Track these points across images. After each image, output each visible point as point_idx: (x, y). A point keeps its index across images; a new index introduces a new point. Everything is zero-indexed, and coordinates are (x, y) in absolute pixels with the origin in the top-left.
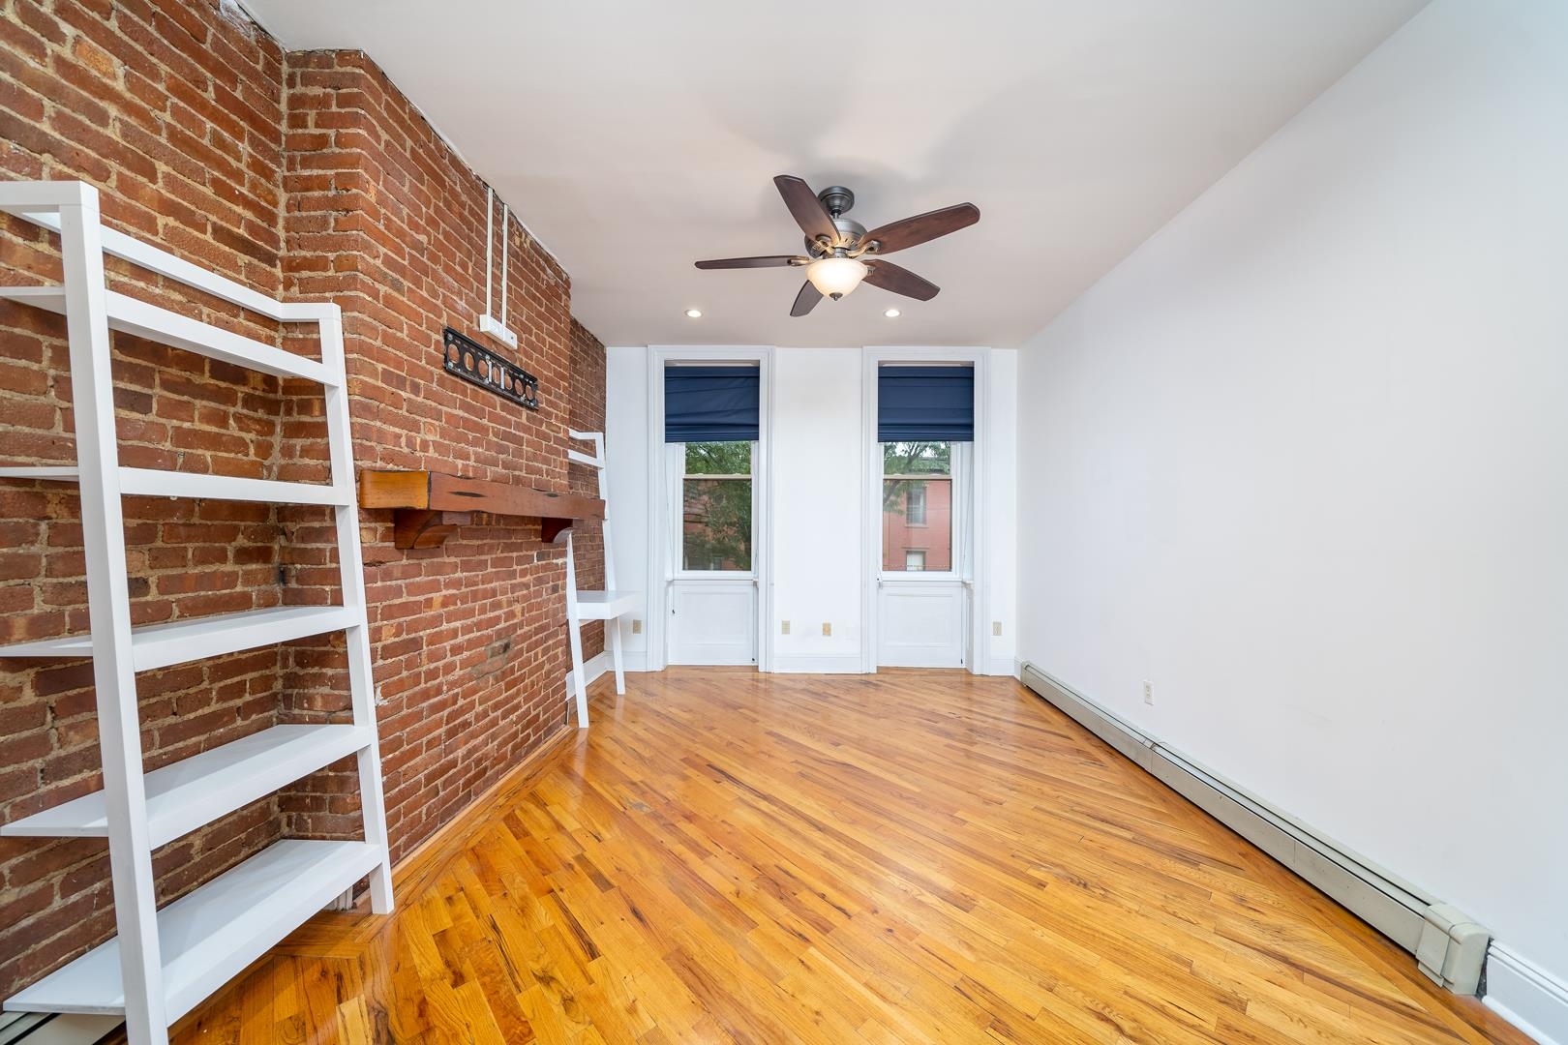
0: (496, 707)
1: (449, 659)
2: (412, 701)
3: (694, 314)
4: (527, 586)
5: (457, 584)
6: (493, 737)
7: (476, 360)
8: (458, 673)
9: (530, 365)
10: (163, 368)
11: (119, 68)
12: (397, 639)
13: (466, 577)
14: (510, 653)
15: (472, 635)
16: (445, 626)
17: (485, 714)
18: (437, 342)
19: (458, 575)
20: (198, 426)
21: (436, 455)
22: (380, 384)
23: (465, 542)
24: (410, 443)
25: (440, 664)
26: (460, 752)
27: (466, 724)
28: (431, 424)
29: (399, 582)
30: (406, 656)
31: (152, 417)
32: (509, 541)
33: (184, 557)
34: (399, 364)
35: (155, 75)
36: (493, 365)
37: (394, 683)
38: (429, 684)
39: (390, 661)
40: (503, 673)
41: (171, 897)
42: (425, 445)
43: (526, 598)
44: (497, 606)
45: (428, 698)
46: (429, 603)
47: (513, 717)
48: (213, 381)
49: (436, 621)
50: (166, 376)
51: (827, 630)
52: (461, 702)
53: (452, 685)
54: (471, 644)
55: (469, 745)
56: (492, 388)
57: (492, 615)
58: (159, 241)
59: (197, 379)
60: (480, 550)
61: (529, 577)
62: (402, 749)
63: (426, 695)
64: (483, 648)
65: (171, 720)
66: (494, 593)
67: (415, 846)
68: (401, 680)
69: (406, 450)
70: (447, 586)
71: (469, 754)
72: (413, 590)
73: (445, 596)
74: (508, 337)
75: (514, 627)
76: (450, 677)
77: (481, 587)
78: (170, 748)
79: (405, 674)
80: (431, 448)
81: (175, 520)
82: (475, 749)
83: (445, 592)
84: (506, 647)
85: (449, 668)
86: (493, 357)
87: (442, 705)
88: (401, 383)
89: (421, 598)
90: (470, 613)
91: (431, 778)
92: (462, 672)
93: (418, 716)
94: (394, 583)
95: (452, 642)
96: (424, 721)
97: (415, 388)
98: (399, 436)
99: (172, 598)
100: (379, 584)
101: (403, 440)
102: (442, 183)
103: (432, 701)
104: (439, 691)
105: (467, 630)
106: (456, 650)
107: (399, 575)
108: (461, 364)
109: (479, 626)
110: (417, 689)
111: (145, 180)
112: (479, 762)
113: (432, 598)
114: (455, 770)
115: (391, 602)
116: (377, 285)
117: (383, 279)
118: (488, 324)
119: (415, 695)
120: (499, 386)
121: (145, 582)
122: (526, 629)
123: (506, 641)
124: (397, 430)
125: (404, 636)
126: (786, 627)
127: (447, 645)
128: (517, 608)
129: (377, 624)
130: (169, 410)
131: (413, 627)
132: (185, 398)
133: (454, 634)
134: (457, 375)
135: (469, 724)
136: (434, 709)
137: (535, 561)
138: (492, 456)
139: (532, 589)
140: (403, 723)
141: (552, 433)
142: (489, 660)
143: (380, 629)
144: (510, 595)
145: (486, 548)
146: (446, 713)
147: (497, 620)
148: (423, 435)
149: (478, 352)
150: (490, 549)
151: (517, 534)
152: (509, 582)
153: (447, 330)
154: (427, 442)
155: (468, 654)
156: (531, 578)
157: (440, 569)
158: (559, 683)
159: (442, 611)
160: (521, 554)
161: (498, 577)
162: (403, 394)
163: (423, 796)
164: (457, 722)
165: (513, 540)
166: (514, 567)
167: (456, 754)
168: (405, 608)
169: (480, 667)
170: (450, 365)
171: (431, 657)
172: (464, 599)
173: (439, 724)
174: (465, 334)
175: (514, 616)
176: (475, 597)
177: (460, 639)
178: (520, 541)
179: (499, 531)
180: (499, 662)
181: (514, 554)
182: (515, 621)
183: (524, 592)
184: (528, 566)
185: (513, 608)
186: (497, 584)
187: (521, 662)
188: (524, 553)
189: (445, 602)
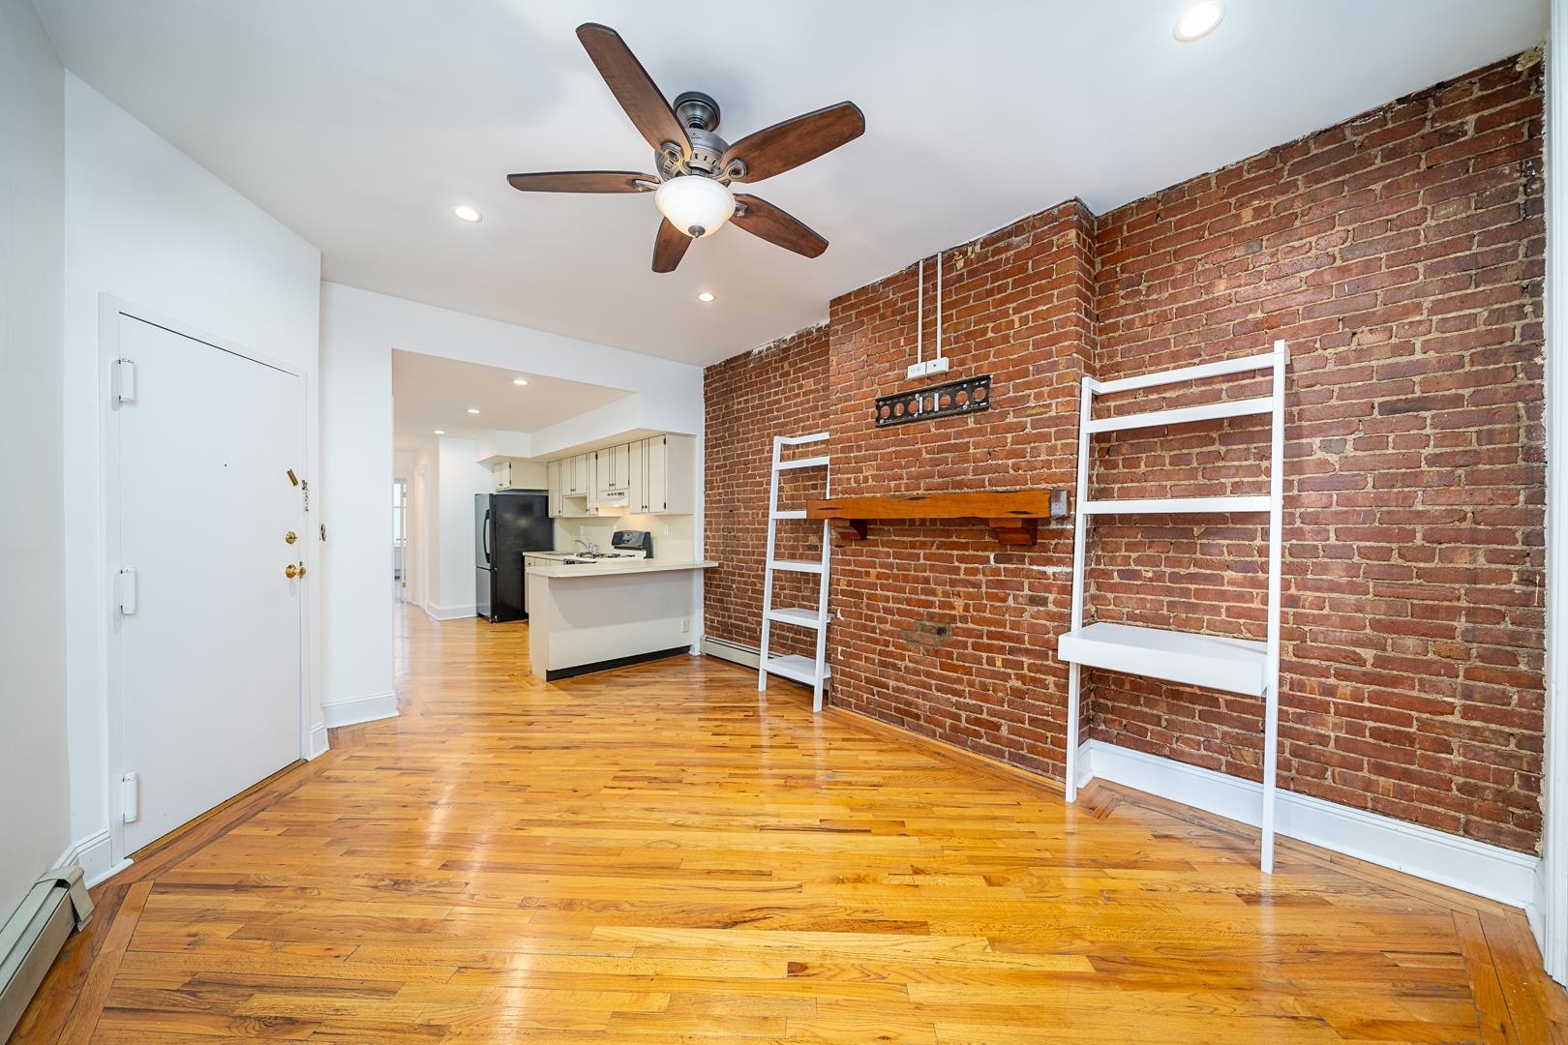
0: (928, 674)
1: (881, 614)
2: (856, 626)
4: (977, 585)
5: (890, 566)
6: (925, 697)
7: (906, 404)
8: (888, 627)
9: (985, 366)
12: (848, 588)
13: (896, 563)
14: (944, 637)
15: (901, 606)
16: (879, 592)
17: (917, 673)
18: (872, 413)
19: (891, 560)
21: (874, 483)
22: (839, 455)
23: (897, 538)
24: (857, 481)
25: (876, 614)
27: (895, 667)
28: (869, 465)
29: (850, 558)
30: (854, 600)
32: (950, 540)
34: (849, 440)
36: (924, 398)
37: (847, 611)
39: (844, 598)
40: (937, 651)
42: (866, 479)
43: (969, 596)
44: (933, 593)
45: (866, 631)
46: (868, 574)
47: (954, 699)
49: (873, 586)
53: (883, 632)
54: (900, 612)
57: (923, 597)
60: (913, 545)
61: (980, 577)
63: (864, 628)
64: (914, 620)
66: (926, 581)
68: (850, 611)
69: (854, 485)
70: (881, 566)
71: (897, 689)
72: (857, 563)
73: (879, 572)
74: (941, 364)
75: (953, 618)
76: (882, 626)
77: (912, 573)
79: (853, 609)
80: (870, 480)
82: (904, 691)
83: (879, 570)
84: (941, 631)
85: (881, 620)
86: (921, 392)
87: (876, 642)
88: (850, 449)
89: (863, 570)
90: (903, 590)
91: (868, 681)
92: (892, 628)
93: (859, 637)
94: (847, 558)
95: (885, 604)
96: (863, 643)
97: (859, 448)
98: (850, 479)
100: (840, 557)
101: (853, 480)
103: (868, 634)
104: (873, 630)
105: (896, 600)
106: (887, 610)
107: (850, 554)
108: (892, 415)
109: (909, 602)
110: (861, 621)
112: (909, 704)
113: (869, 571)
115: (844, 568)
116: (837, 406)
117: (840, 400)
118: (915, 371)
119: (858, 624)
120: (933, 411)
122: (971, 626)
123: (940, 625)
124: (849, 476)
125: (852, 588)
127: (881, 605)
128: (959, 603)
129: (838, 577)
131: (857, 585)
133: (887, 600)
134: (889, 425)
135: (900, 670)
136: (870, 640)
137: (992, 562)
138: (927, 471)
139: (984, 589)
140: (852, 636)
141: (1029, 419)
142: (919, 632)
143: (839, 580)
144: (948, 588)
145: (918, 544)
146: (879, 648)
147: (931, 604)
148: (865, 474)
149: (906, 397)
150: (923, 545)
151: (959, 534)
152: (948, 576)
153: (878, 401)
154: (867, 476)
155: (899, 618)
156: (984, 579)
157: (875, 555)
158: (1050, 719)
159: (878, 582)
160: (967, 553)
161: (932, 568)
162: (852, 455)
163: (863, 687)
164: (888, 660)
165: (955, 539)
166: (957, 564)
167: (888, 681)
168: (852, 573)
169: (909, 633)
170: (881, 421)
171: (869, 607)
172: (896, 578)
173: (873, 651)
174: (896, 393)
175: (954, 608)
176: (906, 579)
177: (891, 605)
178: (964, 541)
179: (934, 531)
180: (933, 639)
181: (955, 553)
182: (953, 613)
183: (971, 590)
184: (981, 566)
185: (951, 600)
186: (932, 575)
187: (964, 655)
188: (971, 552)
189: (879, 576)
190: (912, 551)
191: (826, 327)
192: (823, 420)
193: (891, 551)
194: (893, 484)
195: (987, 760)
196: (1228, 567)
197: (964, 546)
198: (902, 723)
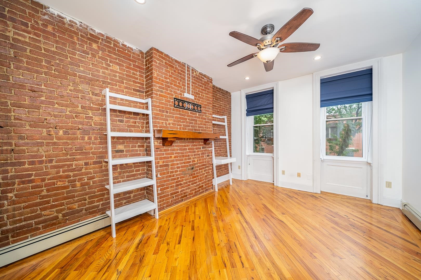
0: (190, 182)
1: (176, 169)
2: (167, 177)
3: (247, 78)
4: (199, 155)
5: (179, 153)
6: (189, 188)
7: (183, 103)
8: (178, 173)
9: (200, 102)
10: (126, 115)
11: (118, 67)
12: (163, 164)
13: (181, 152)
14: (193, 170)
15: (182, 165)
16: (175, 162)
17: (187, 183)
18: (172, 102)
19: (179, 151)
20: (131, 124)
21: (173, 126)
22: (158, 112)
23: (180, 144)
24: (166, 124)
25: (174, 170)
26: (179, 190)
27: (181, 184)
28: (171, 119)
29: (163, 152)
30: (165, 168)
31: (124, 123)
32: (193, 144)
33: (129, 147)
34: (163, 107)
35: (123, 66)
36: (188, 104)
37: (163, 173)
38: (171, 174)
39: (161, 168)
40: (192, 174)
41: (128, 204)
43: (198, 158)
44: (190, 159)
45: (171, 177)
46: (171, 157)
47: (195, 185)
48: (133, 116)
49: (173, 161)
50: (126, 116)
51: (299, 175)
52: (179, 179)
53: (177, 175)
54: (182, 167)
55: (182, 189)
56: (188, 109)
57: (188, 161)
58: (124, 94)
59: (131, 116)
60: (185, 146)
61: (200, 152)
62: (164, 187)
63: (170, 176)
64: (186, 168)
65: (128, 174)
66: (189, 156)
67: (168, 207)
68: (164, 172)
69: (165, 125)
70: (176, 154)
71: (182, 191)
72: (166, 154)
73: (175, 156)
74: (191, 97)
75: (195, 164)
76: (176, 173)
77: (185, 154)
78: (128, 179)
79: (165, 171)
80: (171, 124)
81: (128, 140)
82: (184, 190)
83: (175, 155)
84: (192, 168)
85: (176, 171)
86: (187, 102)
87: (175, 179)
88: (163, 111)
89: (169, 156)
90: (182, 160)
91: (172, 194)
92: (180, 173)
93: (168, 180)
94: (162, 152)
96: (170, 182)
97: (167, 112)
98: (163, 122)
99: (128, 153)
100: (159, 152)
101: (164, 123)
102: (173, 67)
103: (172, 178)
104: (174, 176)
105: (181, 163)
106: (178, 168)
107: (163, 151)
108: (179, 105)
109: (184, 163)
110: (168, 175)
111: (122, 84)
112: (185, 193)
113: (172, 156)
114: (178, 194)
115: (161, 156)
116: (157, 93)
117: (159, 91)
118: (186, 95)
119: (168, 176)
120: (190, 108)
121: (124, 150)
122: (199, 165)
123: (192, 167)
124: (163, 121)
125: (165, 163)
126: (283, 172)
127: (176, 166)
128: (196, 160)
129: (158, 161)
130: (127, 122)
131: (167, 162)
132: (129, 120)
133: (178, 164)
134: (177, 108)
135: (182, 184)
136: (172, 180)
137: (202, 149)
138: (188, 125)
139: (200, 155)
140: (165, 181)
141: (207, 118)
142: (187, 171)
143: (159, 162)
144: (193, 156)
145: (186, 146)
146: (175, 181)
147: (190, 162)
148: (169, 122)
149: (183, 102)
150: (188, 146)
151: (196, 142)
152: (193, 153)
153: (175, 98)
154: (170, 123)
155: (182, 169)
156: (200, 153)
157: (174, 150)
158: (210, 179)
159: (174, 159)
160: (197, 147)
161: (190, 152)
162: (164, 114)
163: (170, 197)
164: (179, 183)
165: (195, 144)
166: (195, 150)
167: (178, 190)
168: (165, 158)
169: (185, 172)
170: (176, 106)
171: (172, 168)
172: (180, 157)
173: (174, 183)
174: (180, 99)
175: (195, 161)
176: (183, 156)
177: (179, 165)
178: (196, 144)
179: (190, 141)
180: (190, 171)
181: (195, 147)
182: (195, 163)
183: (198, 156)
184: (199, 150)
185: (195, 159)
186: (190, 154)
187: (197, 172)
188: (198, 147)
189: (175, 157)
190: (185, 148)
191: (128, 47)
192: (126, 90)
193: (179, 148)
194: (179, 127)
195: (202, 195)
196: (217, 147)
197: (196, 145)
198: (182, 200)
